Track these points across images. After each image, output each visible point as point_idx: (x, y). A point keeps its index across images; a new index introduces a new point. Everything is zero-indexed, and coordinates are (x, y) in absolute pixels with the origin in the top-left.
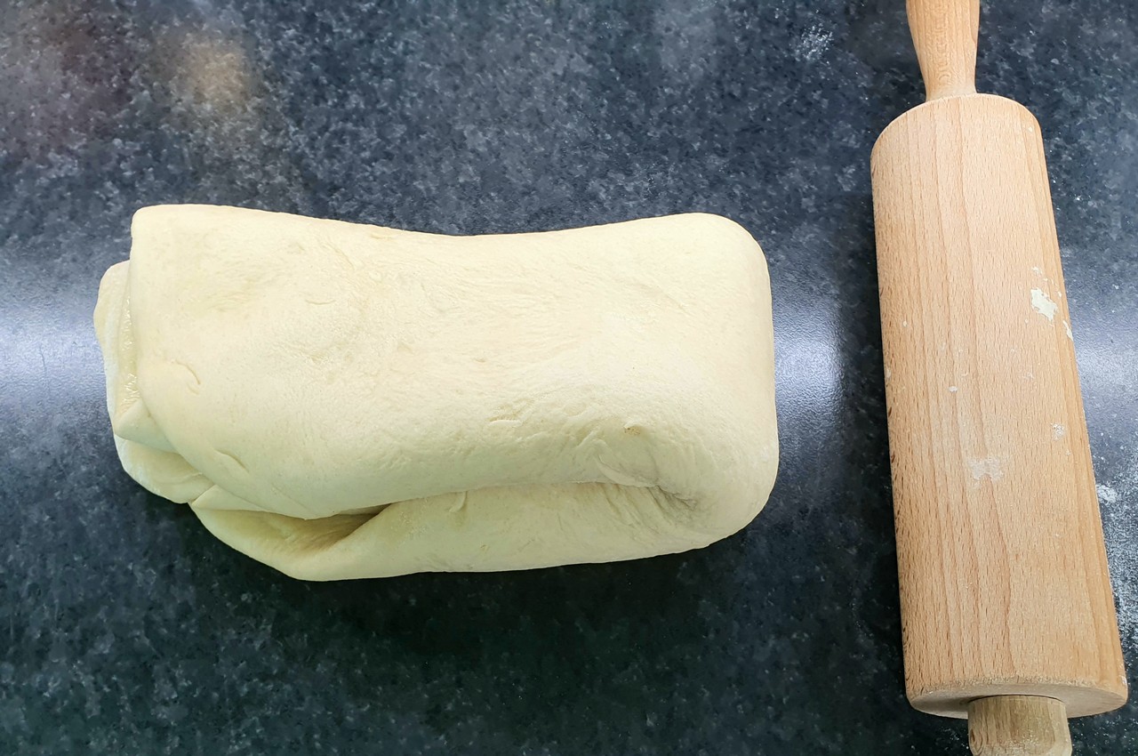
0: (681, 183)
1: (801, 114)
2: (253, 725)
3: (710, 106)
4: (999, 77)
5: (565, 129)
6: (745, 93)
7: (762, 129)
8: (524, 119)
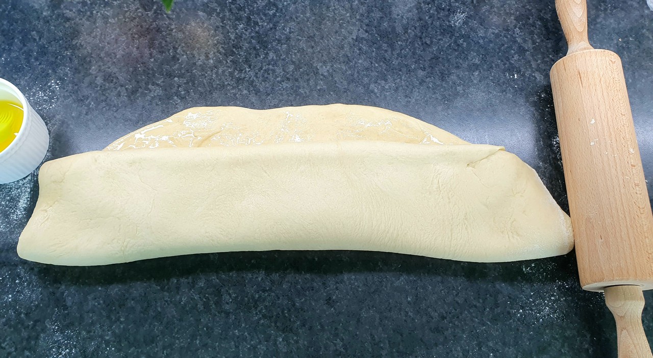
0: (408, 83)
1: (455, 50)
2: (262, 309)
3: (417, 49)
4: (536, 28)
5: (359, 63)
6: (432, 42)
7: (440, 58)
8: (341, 59)
